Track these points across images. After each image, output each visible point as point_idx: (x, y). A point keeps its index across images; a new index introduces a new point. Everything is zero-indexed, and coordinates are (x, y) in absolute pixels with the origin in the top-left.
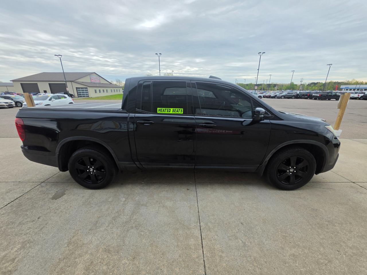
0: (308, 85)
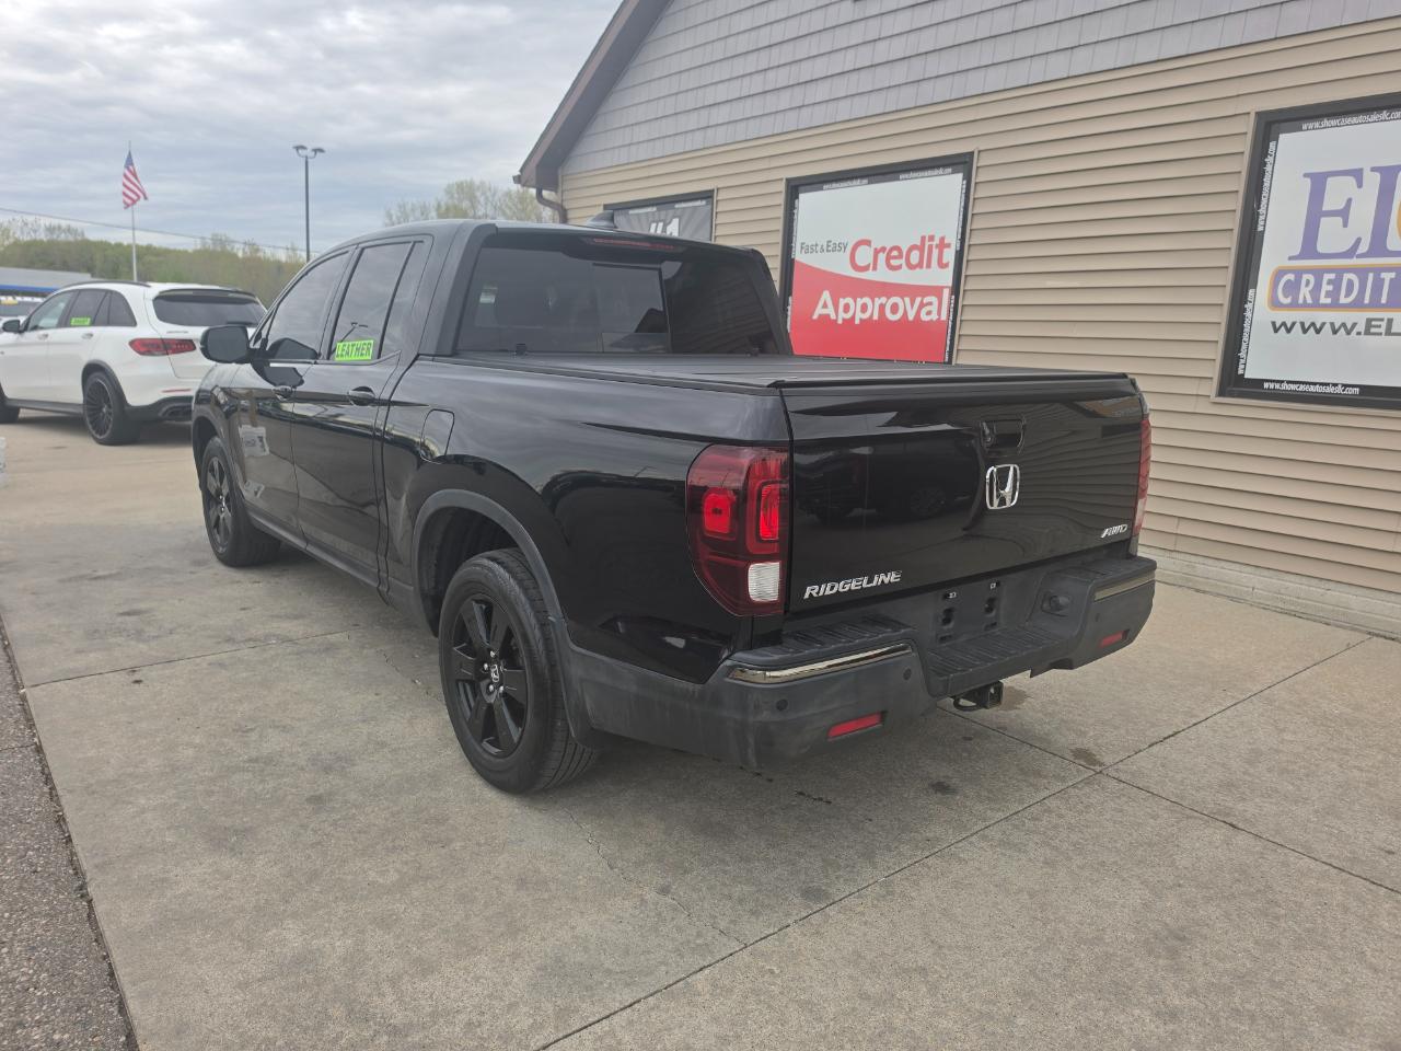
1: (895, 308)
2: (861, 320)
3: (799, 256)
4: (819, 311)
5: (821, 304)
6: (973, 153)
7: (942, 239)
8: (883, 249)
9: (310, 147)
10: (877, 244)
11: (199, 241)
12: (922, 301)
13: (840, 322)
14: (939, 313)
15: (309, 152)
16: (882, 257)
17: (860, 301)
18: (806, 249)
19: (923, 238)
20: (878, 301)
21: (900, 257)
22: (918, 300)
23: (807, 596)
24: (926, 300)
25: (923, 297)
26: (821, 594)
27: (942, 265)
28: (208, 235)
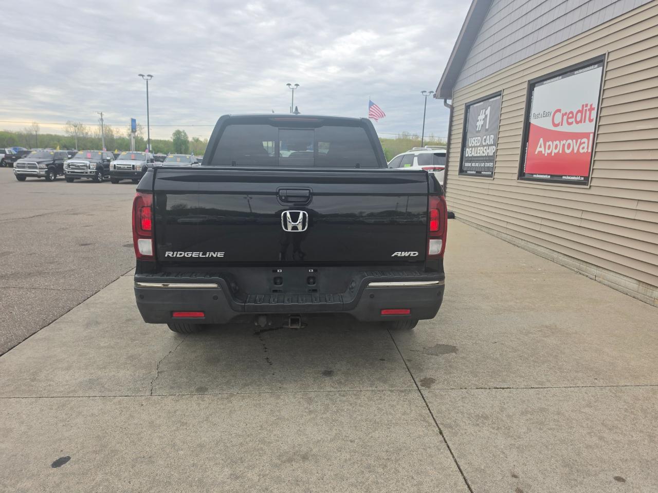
1: (569, 146)
2: (555, 153)
3: (533, 121)
4: (538, 149)
5: (539, 146)
6: (605, 54)
7: (591, 105)
8: (566, 114)
9: (428, 91)
10: (563, 111)
11: (397, 135)
12: (581, 141)
13: (546, 155)
14: (588, 148)
15: (427, 94)
16: (565, 117)
17: (555, 143)
18: (537, 117)
19: (583, 106)
20: (562, 143)
21: (572, 117)
22: (579, 140)
23: (166, 256)
24: (583, 141)
25: (582, 139)
26: (174, 256)
27: (591, 120)
28: (401, 133)
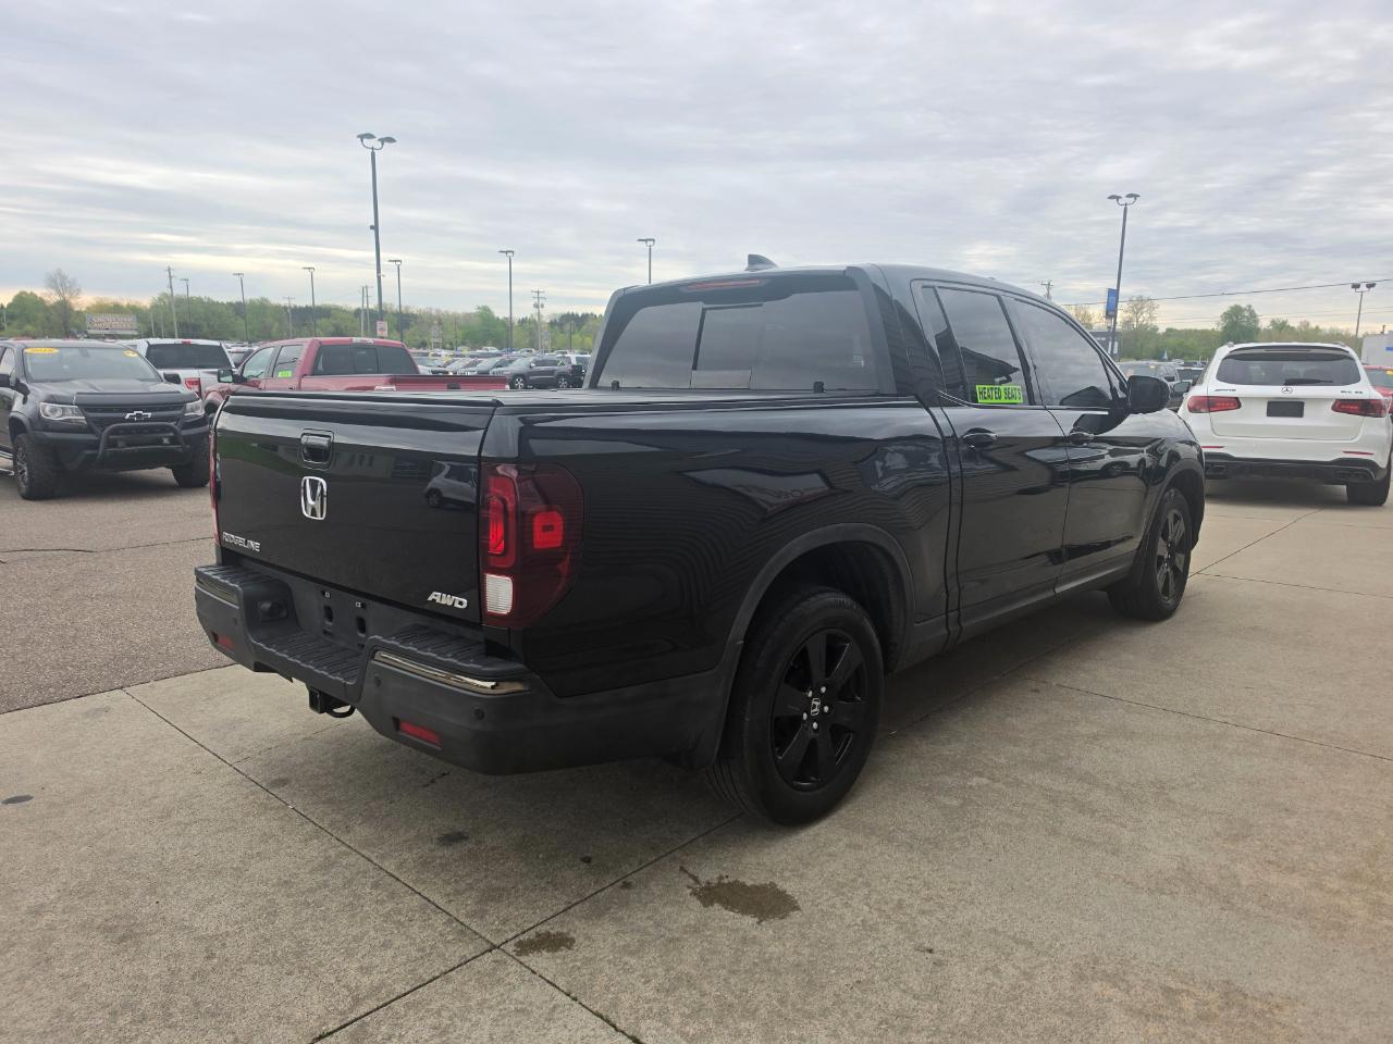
0: (552, 324)
